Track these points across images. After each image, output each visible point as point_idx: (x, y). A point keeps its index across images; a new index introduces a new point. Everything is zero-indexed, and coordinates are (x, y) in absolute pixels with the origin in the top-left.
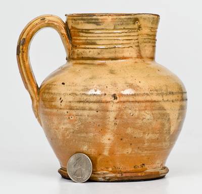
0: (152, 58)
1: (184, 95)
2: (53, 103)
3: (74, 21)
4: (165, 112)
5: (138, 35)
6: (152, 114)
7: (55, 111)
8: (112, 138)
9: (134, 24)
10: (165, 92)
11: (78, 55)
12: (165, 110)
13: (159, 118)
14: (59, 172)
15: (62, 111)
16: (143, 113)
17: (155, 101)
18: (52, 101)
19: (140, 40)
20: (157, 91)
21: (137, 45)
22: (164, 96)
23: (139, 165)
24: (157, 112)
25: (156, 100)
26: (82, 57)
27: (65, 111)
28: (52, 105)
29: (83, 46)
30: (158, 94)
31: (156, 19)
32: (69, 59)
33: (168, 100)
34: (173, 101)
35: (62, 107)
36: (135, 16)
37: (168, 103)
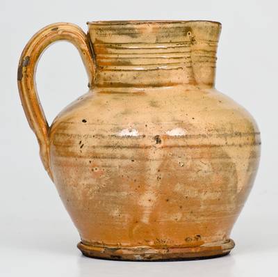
0: (211, 84)
1: (257, 137)
2: (70, 149)
3: (99, 33)
4: (229, 161)
5: (190, 52)
6: (211, 164)
7: (72, 160)
8: (154, 198)
9: (185, 35)
10: (229, 133)
11: (105, 80)
12: (230, 158)
13: (221, 170)
14: (79, 247)
15: (82, 160)
16: (198, 162)
17: (215, 146)
18: (69, 146)
19: (193, 59)
20: (217, 131)
21: (189, 65)
22: (228, 138)
23: (193, 237)
24: (217, 161)
25: (217, 144)
26: (111, 83)
27: (87, 161)
28: (68, 152)
29: (113, 68)
30: (219, 136)
31: (216, 28)
32: (92, 85)
33: (233, 145)
34: (240, 146)
35: (83, 154)
36: (186, 25)
37: (233, 148)
